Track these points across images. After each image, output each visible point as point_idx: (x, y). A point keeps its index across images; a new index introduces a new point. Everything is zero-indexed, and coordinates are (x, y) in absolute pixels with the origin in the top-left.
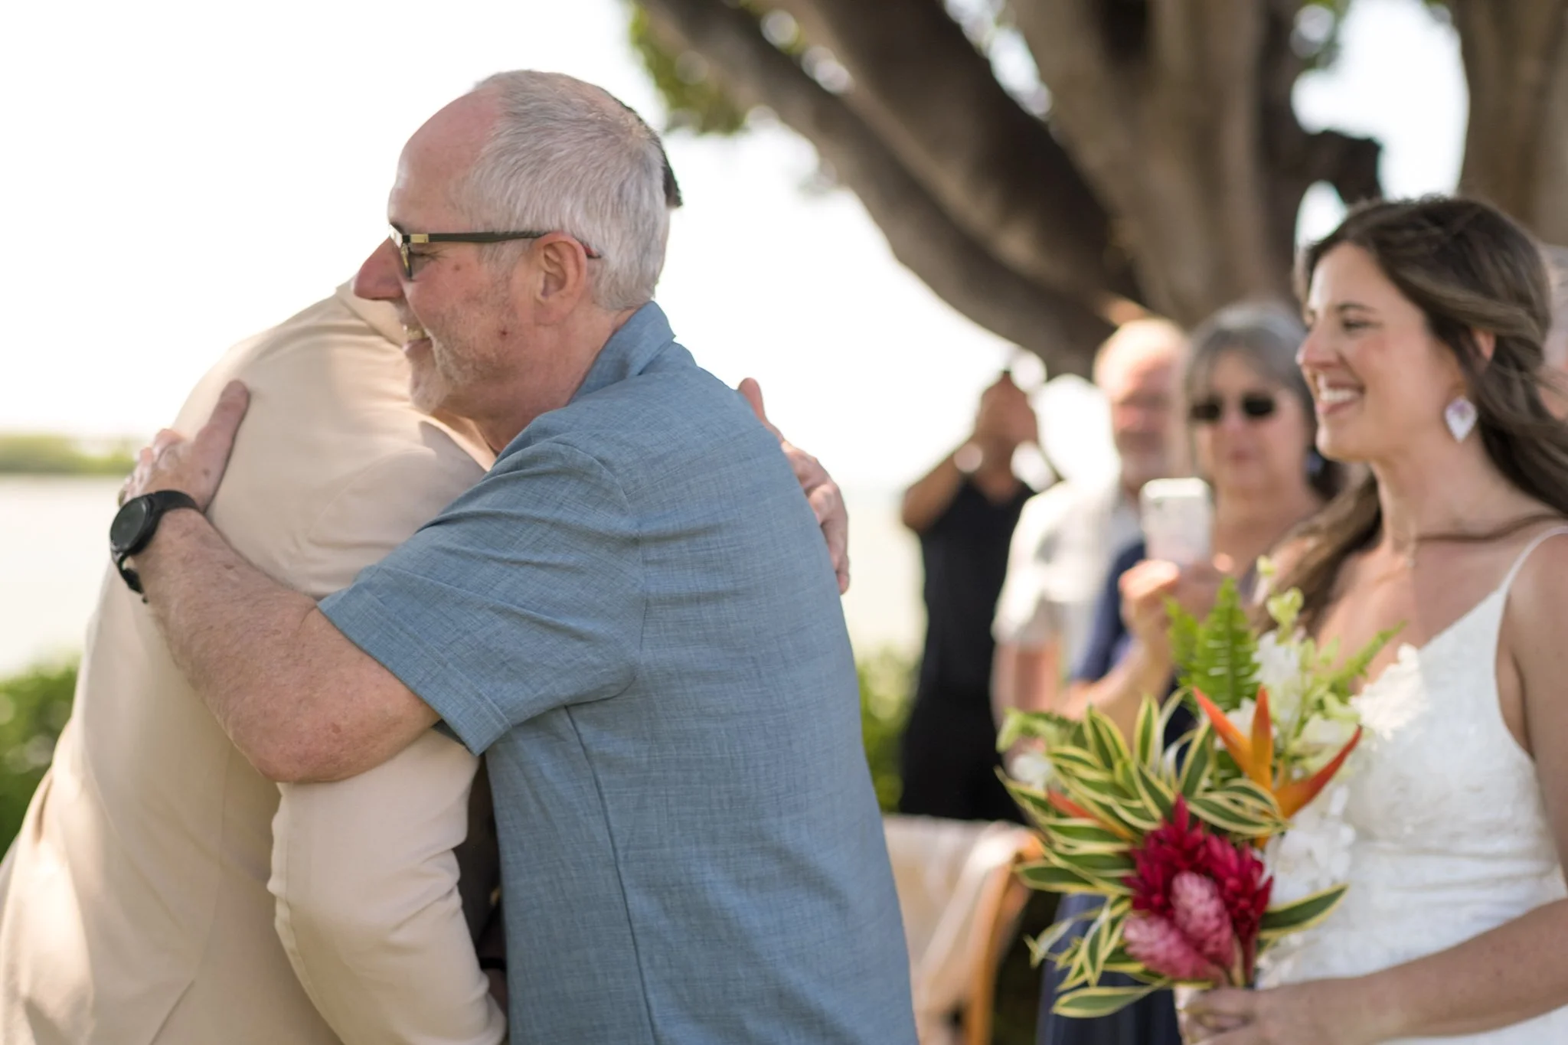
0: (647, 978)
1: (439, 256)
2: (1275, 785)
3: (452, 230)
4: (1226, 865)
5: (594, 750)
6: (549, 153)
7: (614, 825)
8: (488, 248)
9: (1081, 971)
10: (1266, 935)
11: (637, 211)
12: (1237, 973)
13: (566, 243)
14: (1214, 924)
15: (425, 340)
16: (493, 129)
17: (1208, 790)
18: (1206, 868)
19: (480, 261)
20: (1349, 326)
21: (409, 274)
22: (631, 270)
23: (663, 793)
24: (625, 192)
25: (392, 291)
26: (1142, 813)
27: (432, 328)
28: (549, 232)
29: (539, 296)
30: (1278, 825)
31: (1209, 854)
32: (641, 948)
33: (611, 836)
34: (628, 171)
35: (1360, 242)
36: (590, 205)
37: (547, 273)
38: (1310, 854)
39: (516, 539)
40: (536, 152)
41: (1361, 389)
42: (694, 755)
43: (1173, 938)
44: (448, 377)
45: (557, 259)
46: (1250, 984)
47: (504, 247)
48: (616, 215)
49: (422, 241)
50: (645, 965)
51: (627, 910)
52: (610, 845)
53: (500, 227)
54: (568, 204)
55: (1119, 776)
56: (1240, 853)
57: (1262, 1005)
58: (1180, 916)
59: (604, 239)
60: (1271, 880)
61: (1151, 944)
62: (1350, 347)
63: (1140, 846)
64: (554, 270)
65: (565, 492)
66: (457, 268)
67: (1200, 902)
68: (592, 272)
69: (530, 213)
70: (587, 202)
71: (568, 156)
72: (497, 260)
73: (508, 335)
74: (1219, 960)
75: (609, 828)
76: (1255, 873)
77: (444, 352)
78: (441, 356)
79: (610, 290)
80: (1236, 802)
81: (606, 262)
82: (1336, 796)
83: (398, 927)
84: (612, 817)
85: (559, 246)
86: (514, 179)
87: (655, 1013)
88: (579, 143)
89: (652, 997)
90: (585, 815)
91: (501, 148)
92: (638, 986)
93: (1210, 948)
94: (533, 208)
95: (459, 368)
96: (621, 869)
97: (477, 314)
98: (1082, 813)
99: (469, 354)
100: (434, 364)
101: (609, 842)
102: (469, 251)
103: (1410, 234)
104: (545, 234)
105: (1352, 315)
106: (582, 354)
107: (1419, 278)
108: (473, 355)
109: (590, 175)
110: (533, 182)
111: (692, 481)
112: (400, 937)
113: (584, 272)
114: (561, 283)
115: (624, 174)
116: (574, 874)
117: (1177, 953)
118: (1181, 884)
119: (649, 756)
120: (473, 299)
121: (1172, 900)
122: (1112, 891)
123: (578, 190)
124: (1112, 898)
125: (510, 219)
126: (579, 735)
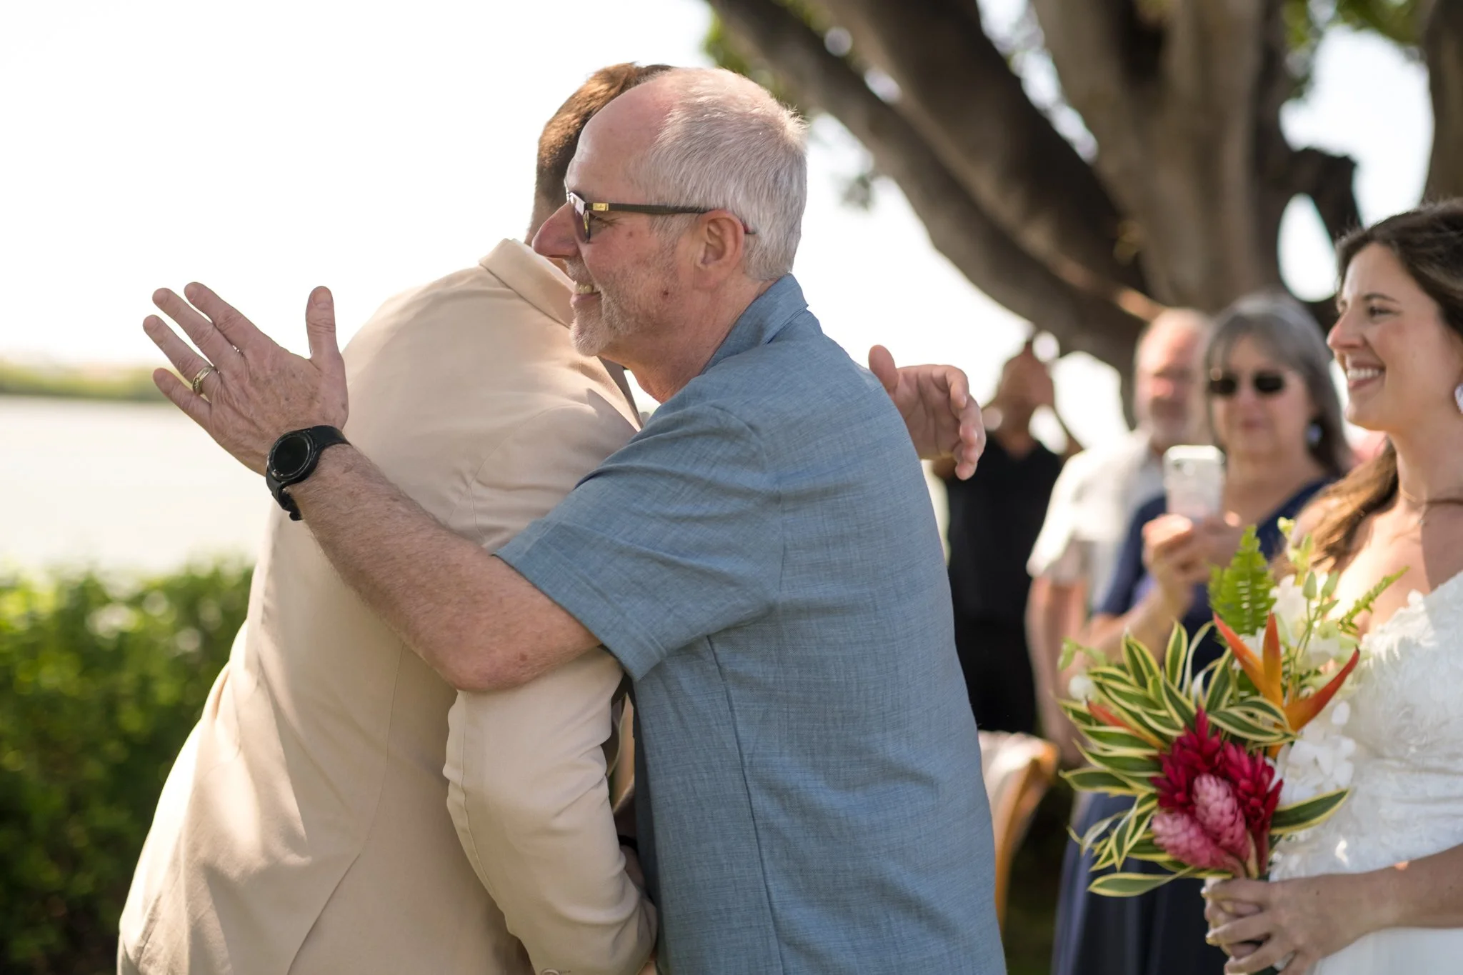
0: (767, 868)
1: (615, 223)
2: (1285, 702)
3: (629, 201)
4: (1240, 768)
5: (728, 669)
6: (719, 141)
7: (741, 735)
8: (659, 220)
9: (1110, 856)
10: (1276, 832)
11: (787, 197)
12: (1252, 865)
13: (729, 220)
14: (1228, 819)
15: (595, 295)
16: (670, 116)
17: (1229, 706)
18: (1224, 772)
19: (651, 228)
20: (1373, 312)
21: (587, 237)
22: (778, 246)
23: (785, 709)
24: (779, 179)
25: (569, 251)
26: (1167, 722)
27: (604, 283)
28: (714, 209)
29: (699, 264)
30: (1286, 735)
31: (1226, 759)
32: (762, 842)
33: (738, 743)
34: (783, 160)
35: (1386, 242)
36: (749, 188)
37: (707, 244)
38: (1316, 762)
39: (679, 494)
40: (707, 139)
41: (1382, 369)
42: (814, 679)
43: (1193, 832)
44: (612, 326)
45: (718, 233)
46: (1264, 877)
47: (674, 219)
48: (771, 197)
49: (603, 209)
50: (765, 857)
51: (752, 809)
52: (738, 751)
53: (672, 201)
54: (731, 186)
55: (1151, 692)
56: (1253, 759)
57: (1276, 895)
58: (1200, 810)
59: (759, 219)
60: (1280, 783)
61: (1176, 836)
62: (1373, 332)
63: (1168, 753)
64: (714, 242)
65: (719, 452)
66: (631, 234)
67: (1217, 799)
68: (746, 246)
69: (699, 191)
70: (747, 185)
71: (736, 143)
72: (666, 230)
73: (669, 295)
74: (1235, 851)
75: (737, 736)
76: (1265, 776)
77: (612, 304)
78: (608, 309)
79: (759, 262)
80: (1251, 715)
81: (759, 238)
82: (1338, 710)
83: (558, 814)
84: (740, 728)
85: (721, 222)
86: (688, 160)
87: (774, 897)
88: (744, 134)
89: (770, 883)
90: (717, 724)
91: (677, 133)
92: (760, 875)
93: (1226, 840)
94: (702, 187)
95: (623, 320)
96: (747, 772)
97: (644, 276)
98: (1117, 722)
99: (634, 309)
100: (601, 315)
101: (737, 748)
102: (642, 221)
103: (1429, 235)
104: (710, 210)
105: (1375, 303)
106: (727, 315)
107: (1436, 274)
108: (637, 311)
109: (751, 163)
110: (703, 165)
111: (820, 442)
112: (560, 823)
113: (741, 246)
114: (720, 254)
115: (780, 164)
116: (705, 776)
117: (1197, 844)
118: (1201, 783)
119: (775, 677)
120: (642, 262)
121: (1194, 798)
122: (1142, 791)
123: (740, 174)
124: (1141, 796)
125: (681, 194)
126: (715, 655)
